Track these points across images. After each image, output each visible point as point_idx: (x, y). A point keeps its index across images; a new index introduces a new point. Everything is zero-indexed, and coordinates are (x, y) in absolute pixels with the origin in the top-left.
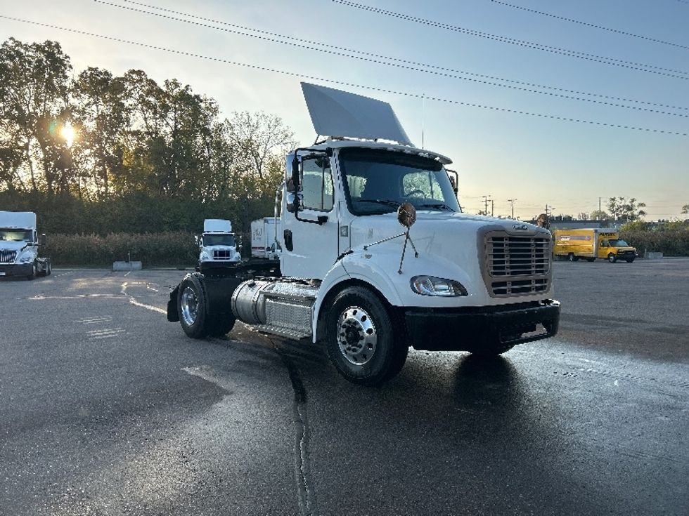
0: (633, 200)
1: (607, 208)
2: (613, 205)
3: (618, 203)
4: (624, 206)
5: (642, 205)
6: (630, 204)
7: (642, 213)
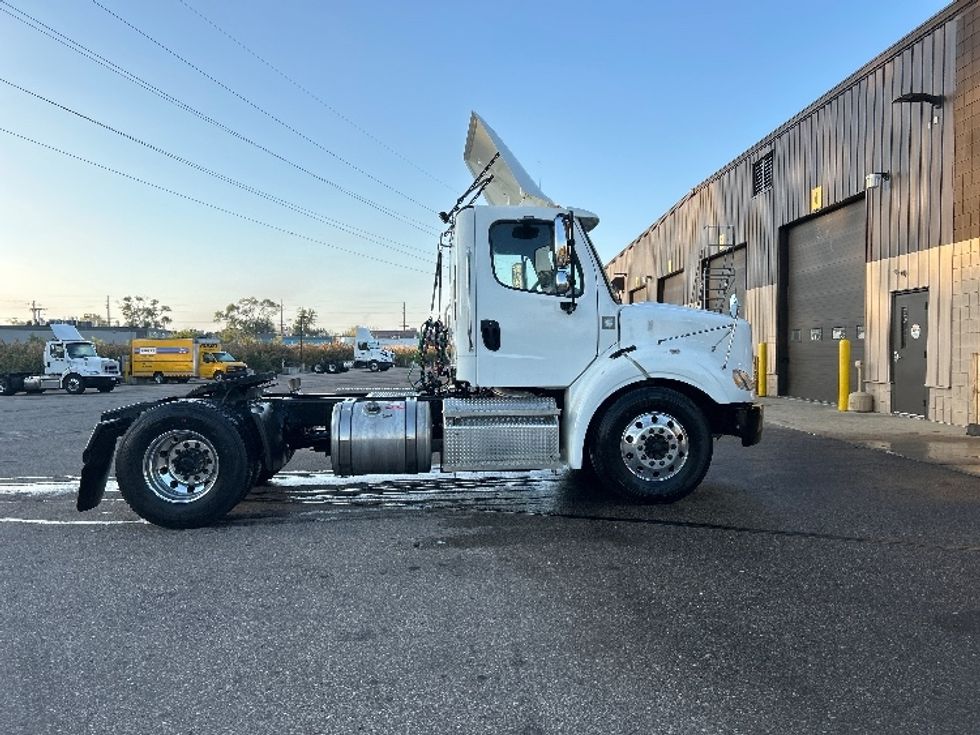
0: (155, 302)
1: (120, 311)
2: (128, 307)
3: (135, 304)
4: (144, 310)
5: (165, 308)
6: (151, 307)
7: (166, 319)
